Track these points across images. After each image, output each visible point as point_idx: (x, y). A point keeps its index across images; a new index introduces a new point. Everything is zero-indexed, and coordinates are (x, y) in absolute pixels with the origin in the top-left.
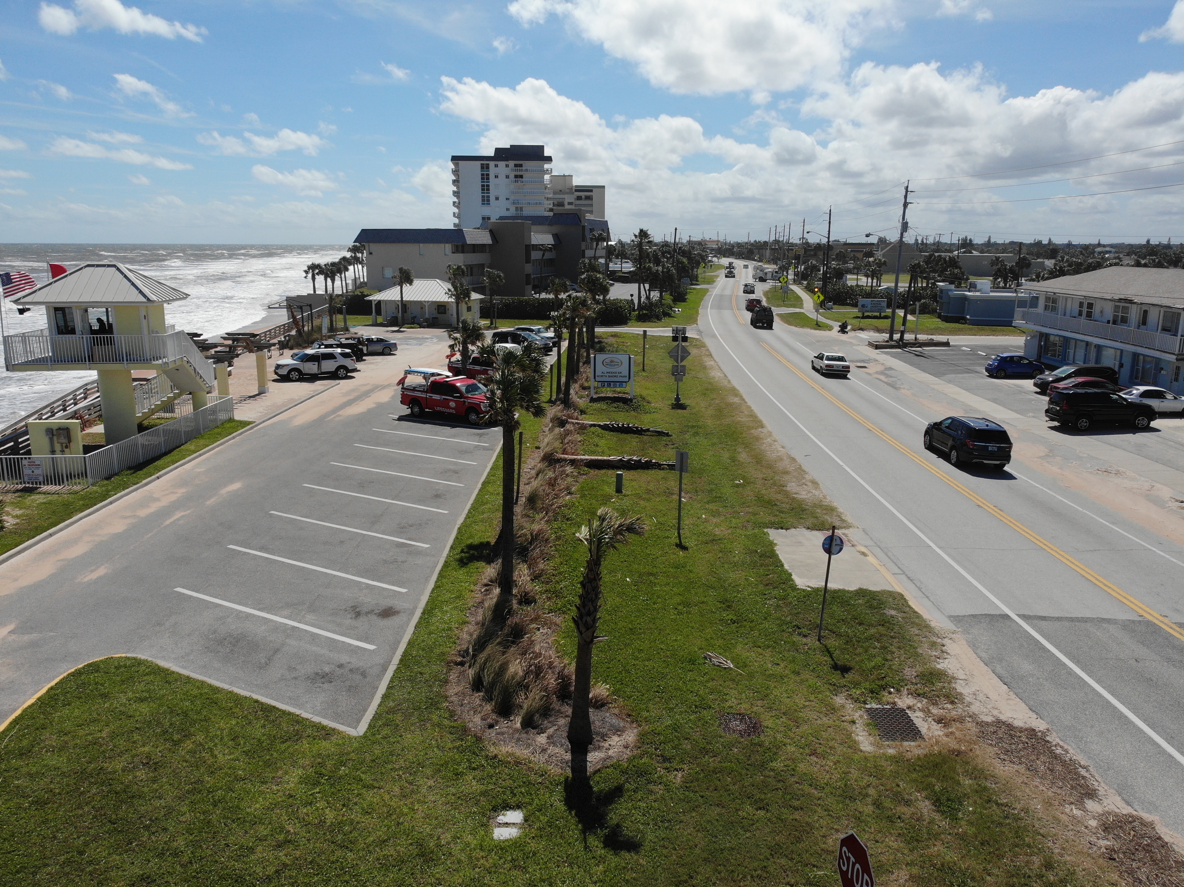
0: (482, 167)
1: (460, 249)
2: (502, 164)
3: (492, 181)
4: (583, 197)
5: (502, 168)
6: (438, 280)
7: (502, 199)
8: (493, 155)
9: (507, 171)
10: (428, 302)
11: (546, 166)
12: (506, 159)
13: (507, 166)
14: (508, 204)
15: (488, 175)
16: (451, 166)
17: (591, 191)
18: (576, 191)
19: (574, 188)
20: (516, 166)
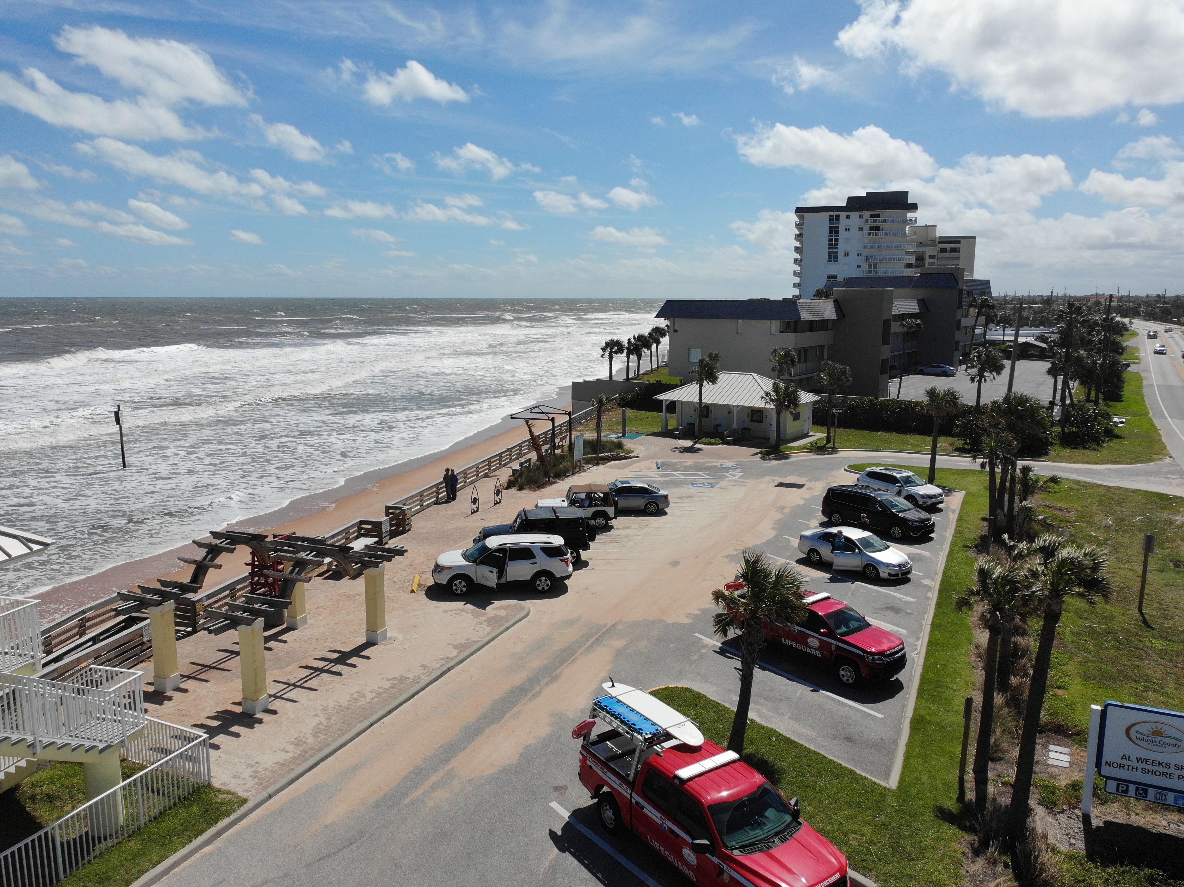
0: (831, 218)
1: (792, 326)
2: (855, 215)
3: (842, 234)
4: (948, 249)
5: (855, 219)
6: (754, 375)
7: (853, 255)
8: (844, 204)
9: (860, 222)
10: (738, 406)
11: (910, 215)
12: (861, 209)
13: (861, 217)
14: (859, 261)
15: (837, 228)
16: (795, 218)
17: (959, 242)
18: (940, 242)
19: (937, 240)
20: (872, 216)
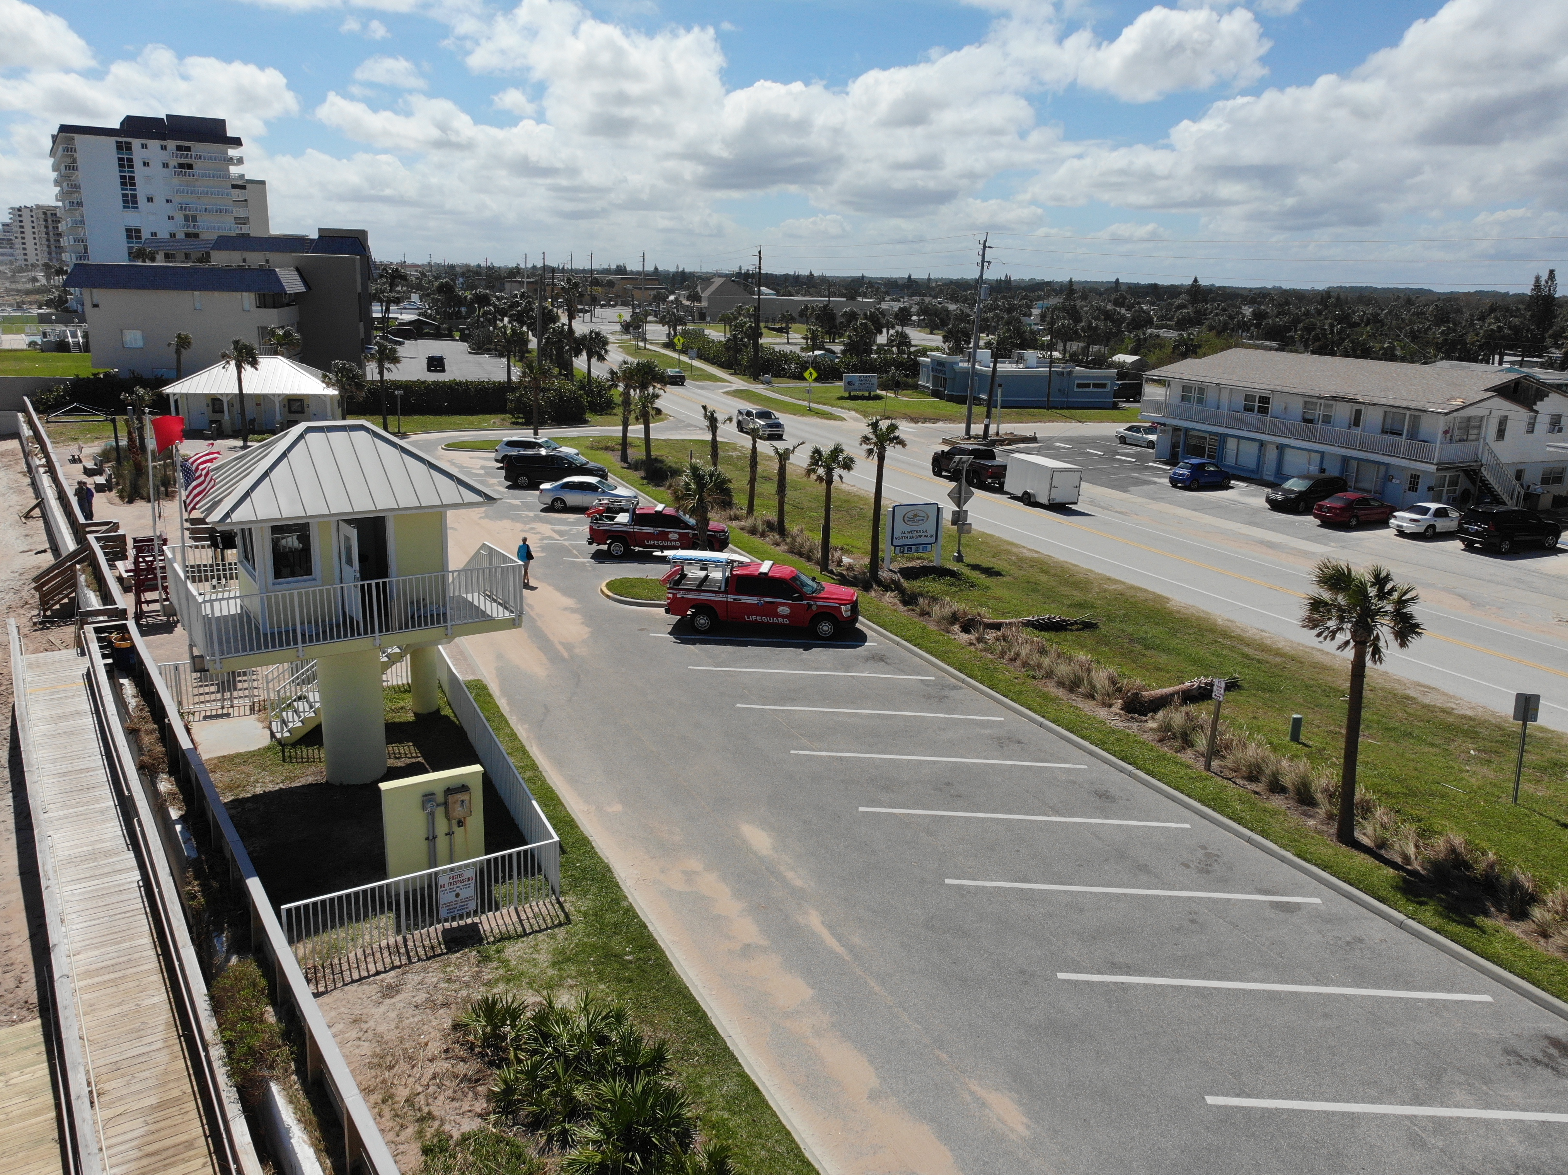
0: (119, 146)
1: (269, 300)
2: (151, 144)
3: (139, 171)
5: (155, 150)
6: (281, 358)
7: (160, 200)
8: (118, 127)
9: (164, 156)
10: (282, 395)
11: (232, 152)
12: (156, 136)
13: (163, 148)
14: (169, 210)
15: (130, 160)
17: (245, 188)
20: (179, 148)
